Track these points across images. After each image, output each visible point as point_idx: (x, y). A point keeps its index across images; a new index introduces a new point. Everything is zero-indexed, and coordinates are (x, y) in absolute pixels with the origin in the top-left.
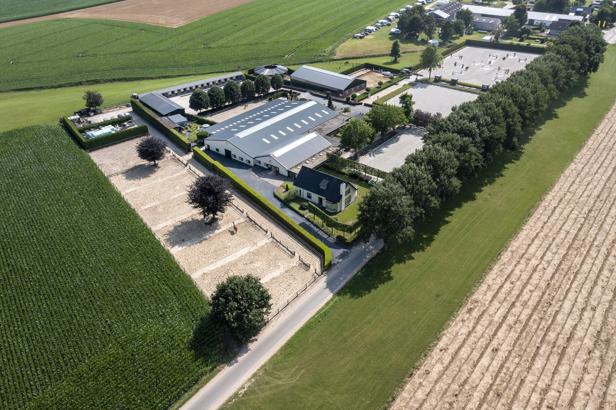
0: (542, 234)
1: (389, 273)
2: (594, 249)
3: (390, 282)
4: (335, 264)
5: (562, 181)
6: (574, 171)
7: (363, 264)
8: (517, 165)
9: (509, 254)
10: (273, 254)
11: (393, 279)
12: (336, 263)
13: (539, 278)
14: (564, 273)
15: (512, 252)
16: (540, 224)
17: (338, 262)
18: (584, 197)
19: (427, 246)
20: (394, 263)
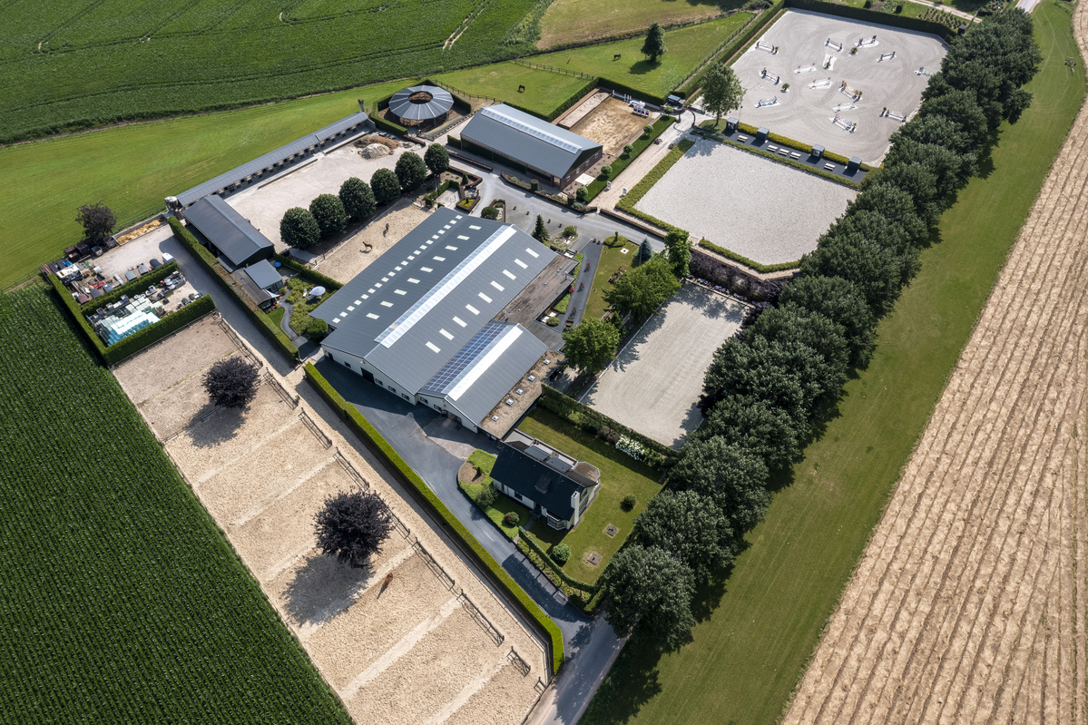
0: (895, 567)
1: (654, 676)
2: (975, 599)
3: (658, 698)
4: (569, 660)
5: (935, 423)
6: (958, 395)
7: (614, 656)
8: (864, 383)
9: (843, 617)
10: (468, 636)
11: (660, 691)
12: (570, 656)
13: (886, 673)
14: (924, 660)
15: (847, 613)
16: (893, 541)
17: (573, 654)
18: (968, 466)
19: (714, 607)
20: (663, 652)
